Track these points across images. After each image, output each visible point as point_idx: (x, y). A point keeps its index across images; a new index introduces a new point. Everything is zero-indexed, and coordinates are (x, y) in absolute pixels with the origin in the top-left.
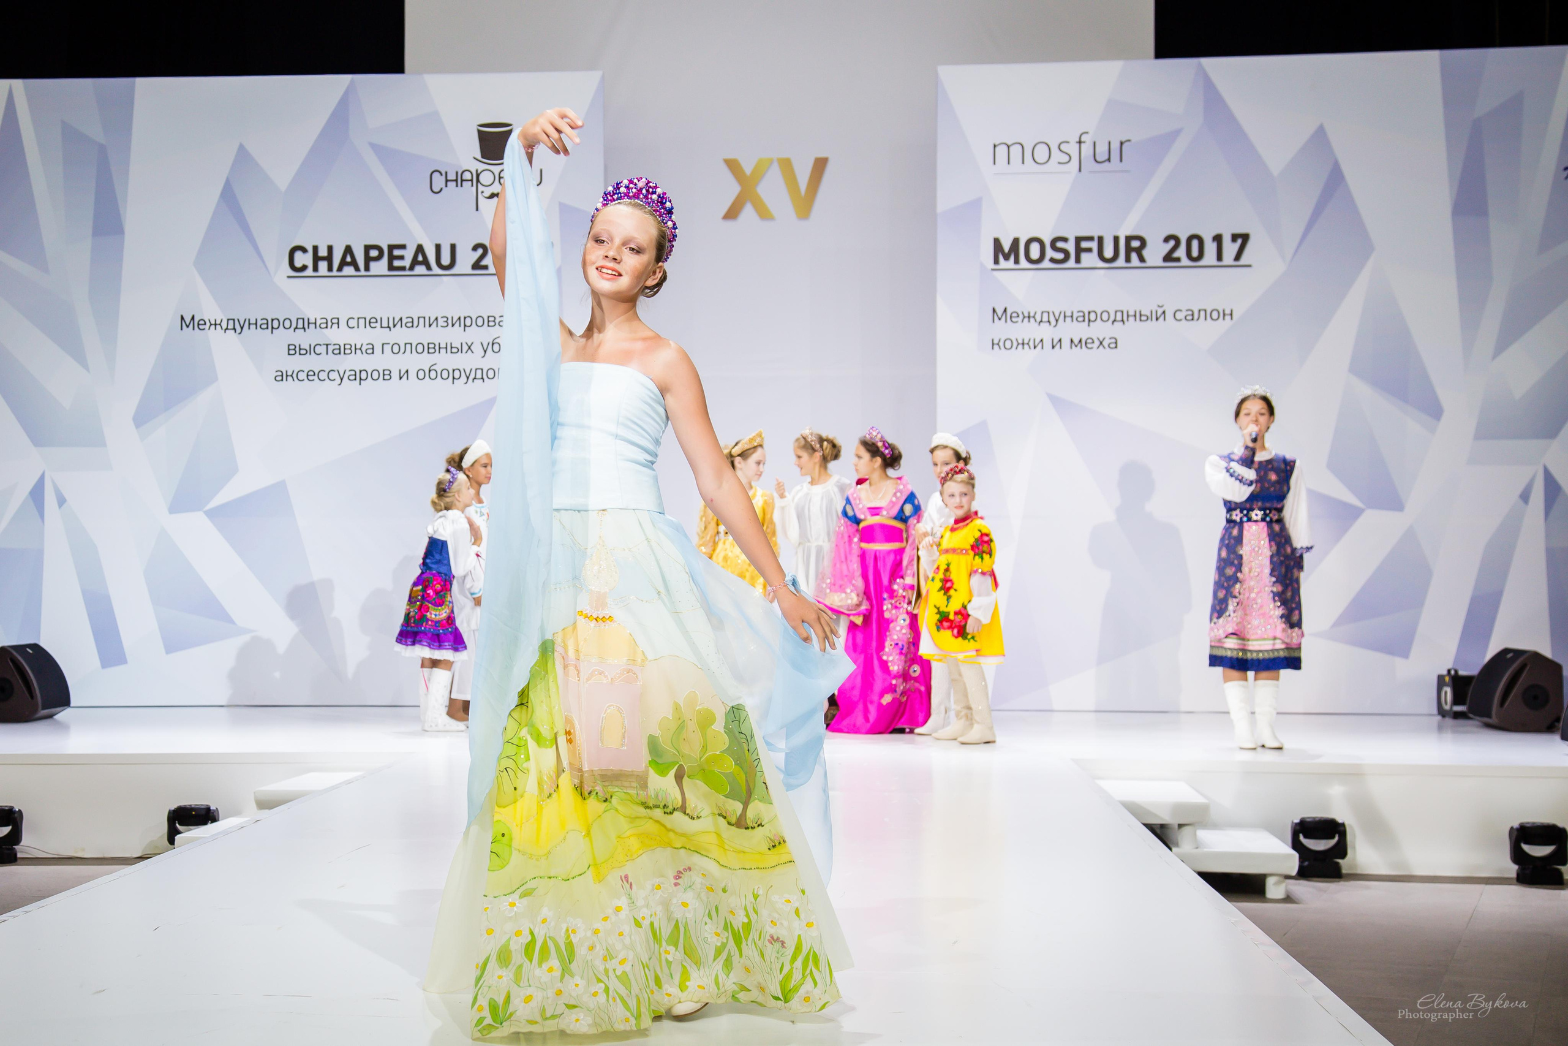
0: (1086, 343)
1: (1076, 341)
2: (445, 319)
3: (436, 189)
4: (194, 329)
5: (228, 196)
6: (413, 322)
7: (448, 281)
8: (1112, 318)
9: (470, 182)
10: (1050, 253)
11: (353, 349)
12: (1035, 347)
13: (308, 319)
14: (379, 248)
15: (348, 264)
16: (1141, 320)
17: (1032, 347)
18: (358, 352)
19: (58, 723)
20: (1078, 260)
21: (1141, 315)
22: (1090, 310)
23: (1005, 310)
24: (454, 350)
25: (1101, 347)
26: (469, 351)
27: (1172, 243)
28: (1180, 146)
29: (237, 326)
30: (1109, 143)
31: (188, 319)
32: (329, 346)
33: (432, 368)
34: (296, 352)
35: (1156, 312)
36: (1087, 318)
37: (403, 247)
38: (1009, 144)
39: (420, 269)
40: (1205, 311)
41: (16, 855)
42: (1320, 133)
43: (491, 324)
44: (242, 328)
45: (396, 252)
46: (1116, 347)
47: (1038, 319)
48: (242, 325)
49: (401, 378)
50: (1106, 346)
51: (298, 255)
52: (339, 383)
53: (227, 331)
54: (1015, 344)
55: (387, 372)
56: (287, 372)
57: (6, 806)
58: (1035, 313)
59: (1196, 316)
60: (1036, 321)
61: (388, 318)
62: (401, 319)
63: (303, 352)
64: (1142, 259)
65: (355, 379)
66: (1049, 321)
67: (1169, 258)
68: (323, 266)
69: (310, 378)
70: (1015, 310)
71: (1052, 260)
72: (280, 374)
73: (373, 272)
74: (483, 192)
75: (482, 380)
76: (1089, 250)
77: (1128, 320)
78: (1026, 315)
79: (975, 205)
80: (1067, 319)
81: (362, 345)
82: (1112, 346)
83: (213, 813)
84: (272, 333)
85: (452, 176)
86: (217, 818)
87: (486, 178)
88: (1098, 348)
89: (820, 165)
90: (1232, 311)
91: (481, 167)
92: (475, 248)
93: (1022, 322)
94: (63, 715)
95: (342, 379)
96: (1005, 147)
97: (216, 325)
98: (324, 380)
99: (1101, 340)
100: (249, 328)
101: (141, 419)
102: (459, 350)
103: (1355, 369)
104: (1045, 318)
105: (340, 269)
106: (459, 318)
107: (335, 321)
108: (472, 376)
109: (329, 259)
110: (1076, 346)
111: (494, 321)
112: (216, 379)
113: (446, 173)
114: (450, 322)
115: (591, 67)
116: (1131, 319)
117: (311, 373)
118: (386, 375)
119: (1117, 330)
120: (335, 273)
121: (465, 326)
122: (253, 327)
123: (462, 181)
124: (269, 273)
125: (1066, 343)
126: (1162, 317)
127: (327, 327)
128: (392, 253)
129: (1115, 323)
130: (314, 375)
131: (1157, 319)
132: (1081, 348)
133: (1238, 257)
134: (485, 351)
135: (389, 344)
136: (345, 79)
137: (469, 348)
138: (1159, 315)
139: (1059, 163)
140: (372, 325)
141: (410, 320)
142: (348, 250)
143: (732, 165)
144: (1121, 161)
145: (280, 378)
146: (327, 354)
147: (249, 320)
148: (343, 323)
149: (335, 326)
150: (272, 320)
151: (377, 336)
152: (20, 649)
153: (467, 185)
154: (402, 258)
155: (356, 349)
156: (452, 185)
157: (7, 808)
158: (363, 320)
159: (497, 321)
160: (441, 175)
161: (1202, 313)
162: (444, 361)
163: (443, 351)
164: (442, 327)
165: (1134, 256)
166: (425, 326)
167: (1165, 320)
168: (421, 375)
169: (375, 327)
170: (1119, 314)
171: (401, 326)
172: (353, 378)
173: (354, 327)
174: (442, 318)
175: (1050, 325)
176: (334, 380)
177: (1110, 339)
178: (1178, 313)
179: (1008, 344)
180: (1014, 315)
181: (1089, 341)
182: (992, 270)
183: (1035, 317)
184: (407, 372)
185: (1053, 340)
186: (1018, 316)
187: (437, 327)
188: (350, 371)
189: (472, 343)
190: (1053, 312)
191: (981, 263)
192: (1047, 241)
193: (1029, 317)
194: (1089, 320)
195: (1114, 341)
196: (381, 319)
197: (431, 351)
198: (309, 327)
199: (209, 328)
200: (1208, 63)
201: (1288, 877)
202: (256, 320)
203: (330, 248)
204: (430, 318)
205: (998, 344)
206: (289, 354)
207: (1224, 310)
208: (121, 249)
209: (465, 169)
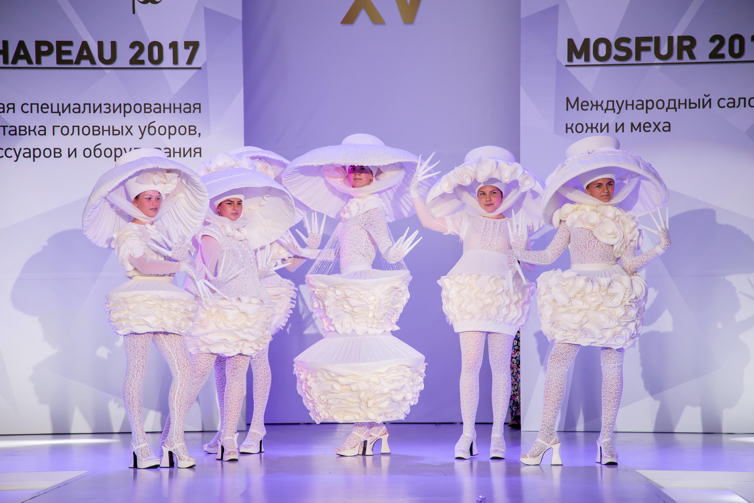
0: (644, 127)
1: (636, 126)
2: (108, 106)
6: (79, 108)
7: (109, 73)
8: (666, 106)
10: (615, 52)
11: (27, 130)
14: (48, 44)
15: (22, 58)
16: (690, 107)
17: (599, 130)
18: (32, 133)
20: (638, 58)
21: (690, 103)
22: (648, 99)
23: (577, 99)
24: (116, 132)
25: (657, 130)
26: (129, 133)
27: (717, 42)
32: (6, 128)
33: (96, 148)
35: (703, 100)
36: (645, 105)
37: (70, 43)
39: (85, 63)
40: (745, 99)
43: (148, 110)
45: (64, 48)
46: (669, 130)
47: (605, 107)
49: (69, 156)
50: (661, 129)
52: (15, 160)
54: (585, 128)
55: (57, 151)
58: (602, 101)
59: (737, 104)
60: (602, 109)
61: (58, 104)
62: (69, 105)
64: (692, 56)
65: (30, 156)
66: (613, 109)
67: (715, 55)
70: (585, 100)
71: (617, 58)
73: (43, 65)
77: (679, 108)
78: (595, 103)
79: (553, 11)
80: (629, 107)
81: (35, 127)
82: (666, 129)
88: (654, 131)
92: (132, 46)
93: (591, 110)
98: (2, 157)
99: (657, 124)
102: (120, 132)
104: (610, 107)
105: (14, 61)
106: (120, 105)
107: (11, 106)
109: (5, 52)
110: (636, 130)
111: (150, 108)
114: (112, 109)
116: (683, 106)
118: (57, 153)
119: (670, 116)
120: (10, 65)
121: (125, 112)
125: (628, 127)
126: (708, 105)
127: (4, 111)
128: (60, 48)
129: (669, 110)
131: (704, 107)
132: (640, 131)
134: (143, 134)
135: (59, 126)
137: (129, 130)
138: (705, 102)
140: (44, 110)
141: (77, 106)
142: (21, 45)
146: (4, 134)
148: (18, 108)
149: (11, 111)
151: (49, 119)
154: (69, 53)
155: (30, 131)
158: (36, 105)
159: (152, 108)
161: (742, 101)
162: (107, 141)
163: (106, 133)
164: (105, 112)
165: (685, 54)
166: (90, 112)
167: (710, 107)
168: (87, 153)
169: (47, 112)
170: (672, 103)
171: (70, 112)
172: (27, 155)
173: (28, 112)
174: (105, 104)
175: (614, 112)
176: (11, 157)
177: (664, 123)
178: (721, 101)
179: (579, 128)
180: (585, 104)
181: (647, 125)
182: (566, 66)
183: (602, 105)
184: (75, 150)
185: (616, 124)
186: (588, 105)
187: (101, 112)
188: (25, 149)
189: (132, 126)
190: (617, 101)
191: (557, 60)
192: (613, 41)
193: (597, 105)
194: (647, 108)
195: (667, 125)
196: (52, 104)
197: (96, 133)
203: (5, 43)
204: (94, 105)
205: (571, 128)
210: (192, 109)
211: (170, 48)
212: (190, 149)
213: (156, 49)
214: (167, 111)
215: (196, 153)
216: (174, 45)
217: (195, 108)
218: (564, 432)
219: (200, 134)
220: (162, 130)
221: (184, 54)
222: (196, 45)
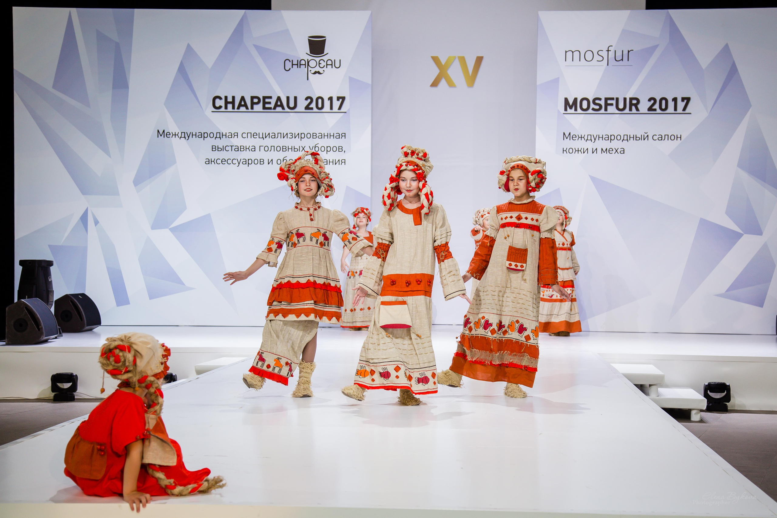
0: (609, 151)
1: (604, 150)
2: (291, 134)
3: (287, 69)
4: (164, 137)
5: (182, 70)
6: (275, 135)
7: (292, 115)
8: (622, 139)
9: (304, 66)
10: (592, 106)
11: (245, 148)
12: (584, 153)
13: (222, 133)
14: (258, 98)
15: (243, 106)
16: (636, 140)
17: (582, 152)
18: (247, 150)
19: (95, 333)
20: (606, 109)
21: (636, 137)
22: (612, 134)
23: (570, 134)
24: (296, 150)
25: (617, 153)
27: (652, 102)
28: (657, 53)
29: (186, 136)
30: (623, 51)
31: (161, 132)
32: (233, 147)
34: (216, 150)
35: (644, 135)
36: (610, 138)
37: (270, 98)
38: (573, 51)
39: (279, 109)
40: (668, 135)
41: (74, 397)
42: (726, 50)
44: (189, 137)
45: (267, 100)
46: (624, 153)
47: (586, 139)
48: (189, 136)
49: (269, 164)
50: (619, 152)
51: (217, 101)
52: (238, 165)
53: (181, 138)
54: (574, 150)
55: (262, 160)
56: (211, 159)
57: (70, 373)
58: (585, 135)
59: (663, 138)
60: (585, 140)
61: (263, 133)
62: (269, 134)
63: (220, 149)
64: (637, 109)
65: (246, 164)
66: (591, 140)
67: (650, 109)
68: (230, 106)
69: (223, 162)
70: (574, 134)
71: (593, 109)
72: (208, 160)
73: (255, 110)
74: (311, 71)
76: (612, 105)
77: (630, 140)
79: (556, 81)
80: (600, 139)
81: (249, 146)
82: (622, 152)
83: (174, 377)
84: (204, 140)
85: (295, 62)
86: (176, 379)
87: (312, 64)
88: (615, 153)
89: (479, 60)
90: (681, 135)
91: (310, 58)
92: (307, 99)
94: (97, 329)
95: (239, 164)
96: (571, 52)
97: (175, 135)
98: (230, 164)
99: (617, 149)
100: (192, 137)
101: (138, 181)
102: (298, 150)
103: (741, 165)
104: (589, 138)
105: (238, 108)
106: (298, 134)
107: (236, 134)
109: (233, 103)
110: (604, 152)
111: (316, 136)
112: (175, 162)
113: (292, 61)
114: (294, 136)
115: (365, 9)
116: (632, 139)
117: (224, 160)
118: (262, 162)
119: (625, 145)
120: (236, 110)
121: (301, 138)
122: (194, 136)
123: (300, 65)
124: (203, 110)
125: (599, 151)
126: (647, 138)
127: (232, 137)
128: (265, 100)
129: (624, 141)
130: (225, 161)
131: (644, 139)
132: (607, 153)
133: (684, 109)
135: (263, 146)
136: (240, 13)
138: (645, 137)
139: (598, 61)
140: (255, 136)
141: (274, 134)
142: (243, 98)
143: (436, 60)
144: (628, 60)
145: (208, 162)
146: (232, 150)
147: (192, 133)
148: (240, 135)
149: (236, 137)
150: (204, 133)
151: (257, 142)
152: (76, 296)
154: (270, 103)
155: (246, 149)
156: (295, 67)
157: (70, 374)
158: (250, 134)
159: (317, 136)
160: (290, 62)
161: (667, 137)
162: (291, 155)
163: (290, 150)
164: (289, 138)
165: (633, 108)
166: (281, 138)
167: (648, 140)
169: (256, 138)
170: (626, 137)
171: (269, 138)
172: (244, 163)
173: (245, 138)
176: (235, 164)
177: (621, 149)
178: (654, 137)
179: (571, 151)
180: (574, 136)
181: (610, 150)
182: (563, 113)
183: (584, 137)
184: (272, 160)
185: (593, 149)
186: (576, 137)
187: (287, 138)
188: (243, 159)
189: (305, 146)
190: (593, 135)
191: (558, 110)
192: (591, 100)
193: (581, 137)
194: (611, 139)
195: (623, 150)
197: (284, 150)
198: (222, 138)
199: (172, 137)
200: (671, 11)
201: (702, 411)
202: (196, 133)
203: (233, 98)
204: (283, 133)
205: (566, 151)
206: (212, 151)
207: (677, 135)
208: (127, 96)
209: (302, 59)
210: (341, 136)
211: (328, 100)
212: (339, 160)
213: (320, 101)
214: (326, 137)
215: (342, 162)
216: (331, 99)
219: (345, 151)
220: (323, 149)
221: (336, 104)
222: (343, 99)
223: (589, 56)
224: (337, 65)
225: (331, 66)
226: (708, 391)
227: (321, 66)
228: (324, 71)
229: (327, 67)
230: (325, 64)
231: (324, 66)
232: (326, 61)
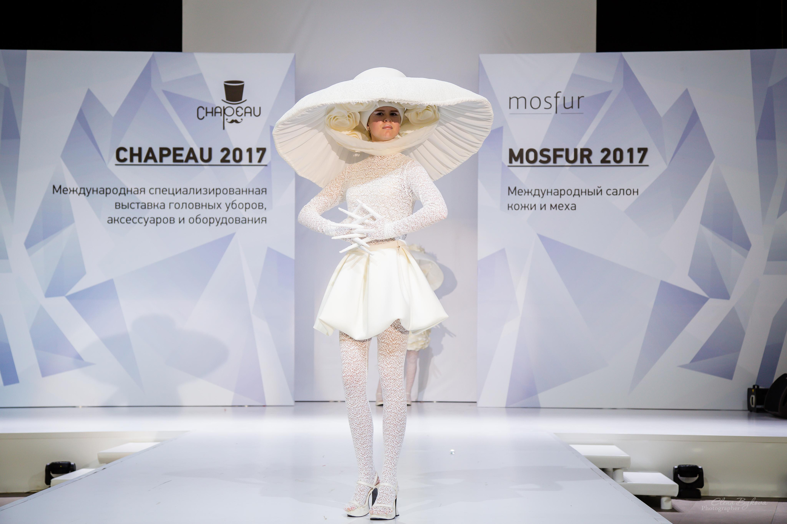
0: (559, 207)
1: (554, 206)
3: (201, 117)
4: (61, 193)
5: (81, 118)
6: (187, 191)
7: (207, 169)
8: (573, 193)
9: (220, 114)
10: (540, 157)
11: (153, 206)
12: (531, 209)
13: (127, 189)
14: (168, 149)
15: (150, 158)
16: (588, 195)
17: (530, 208)
18: (156, 207)
20: (555, 162)
21: (589, 192)
22: (562, 189)
23: (515, 188)
24: (210, 207)
25: (567, 209)
26: (219, 208)
27: (606, 153)
28: (610, 100)
29: (86, 192)
30: (572, 98)
31: (57, 188)
32: (139, 204)
33: (198, 217)
34: (120, 207)
35: (597, 190)
36: (559, 193)
37: (182, 149)
38: (518, 97)
39: (192, 162)
40: (624, 190)
42: (686, 95)
43: (232, 193)
44: (89, 193)
45: (178, 152)
46: (575, 209)
47: (533, 193)
48: (89, 190)
49: (180, 222)
50: (570, 208)
51: (122, 153)
52: (145, 225)
53: (80, 195)
54: (520, 207)
55: (172, 219)
56: (115, 218)
58: (532, 190)
59: (618, 193)
60: (532, 195)
61: (173, 189)
62: (180, 189)
63: (124, 207)
64: (589, 161)
65: (154, 223)
66: (539, 195)
67: (604, 161)
68: (136, 159)
70: (521, 188)
71: (541, 161)
72: (111, 219)
73: (164, 163)
74: (227, 119)
75: (226, 224)
77: (582, 195)
78: (527, 191)
79: (500, 131)
80: (549, 193)
81: (158, 204)
82: (573, 208)
83: (72, 466)
84: (106, 196)
85: (210, 110)
86: (74, 470)
87: (229, 111)
88: (565, 210)
90: (638, 190)
91: (226, 105)
92: (223, 150)
93: (525, 195)
95: (146, 223)
96: (516, 99)
97: (73, 191)
98: (136, 223)
99: (567, 205)
100: (93, 193)
101: (30, 243)
102: (213, 207)
103: (704, 222)
104: (537, 193)
105: (146, 161)
106: (213, 190)
107: (143, 190)
108: (221, 222)
109: (139, 155)
110: (554, 208)
111: (233, 191)
112: (72, 221)
114: (208, 192)
115: (287, 50)
116: (584, 194)
117: (129, 219)
118: (172, 220)
119: (576, 200)
120: (143, 163)
121: (217, 194)
122: (95, 193)
123: (216, 113)
124: (105, 163)
125: (548, 207)
126: (600, 193)
127: (138, 193)
128: (176, 152)
129: (575, 196)
130: (131, 220)
131: (597, 194)
132: (556, 209)
133: (641, 161)
134: (228, 208)
135: (173, 203)
136: (148, 55)
137: (219, 206)
138: (598, 192)
139: (545, 108)
141: (186, 190)
142: (150, 150)
144: (579, 108)
145: (110, 222)
146: (138, 208)
147: (93, 188)
148: (147, 191)
149: (143, 193)
150: (107, 189)
151: (167, 198)
153: (218, 115)
154: (181, 155)
155: (155, 206)
156: (210, 115)
158: (159, 189)
159: (235, 191)
160: (204, 109)
161: (622, 191)
162: (205, 213)
163: (204, 207)
164: (204, 194)
165: (585, 160)
166: (194, 194)
167: (601, 194)
168: (192, 221)
169: (166, 194)
170: (577, 191)
171: (181, 193)
172: (152, 222)
173: (153, 194)
174: (204, 189)
175: (540, 197)
176: (142, 223)
177: (572, 204)
178: (609, 191)
179: (517, 207)
180: (520, 191)
181: (561, 206)
182: (509, 166)
183: (532, 192)
184: (184, 219)
185: (541, 205)
186: (522, 192)
187: (201, 194)
188: (151, 218)
189: (221, 204)
190: (541, 190)
191: (502, 162)
192: (538, 152)
193: (528, 192)
194: (561, 194)
195: (574, 206)
196: (169, 189)
197: (197, 207)
198: (127, 193)
199: (70, 193)
200: (626, 55)
201: (673, 498)
202: (97, 189)
203: (140, 149)
204: (197, 189)
205: (511, 207)
206: (116, 208)
207: (633, 190)
208: (18, 147)
209: (217, 106)
210: (261, 192)
211: (247, 151)
212: (259, 219)
213: (238, 153)
214: (244, 193)
215: (263, 221)
216: (250, 150)
217: (263, 192)
218: (506, 407)
219: (265, 209)
220: (241, 206)
221: (256, 156)
222: (264, 150)
223: (535, 103)
224: (257, 113)
225: (250, 114)
226: (679, 475)
227: (239, 114)
228: (242, 119)
229: (245, 115)
230: (243, 112)
231: (242, 114)
232: (244, 109)
